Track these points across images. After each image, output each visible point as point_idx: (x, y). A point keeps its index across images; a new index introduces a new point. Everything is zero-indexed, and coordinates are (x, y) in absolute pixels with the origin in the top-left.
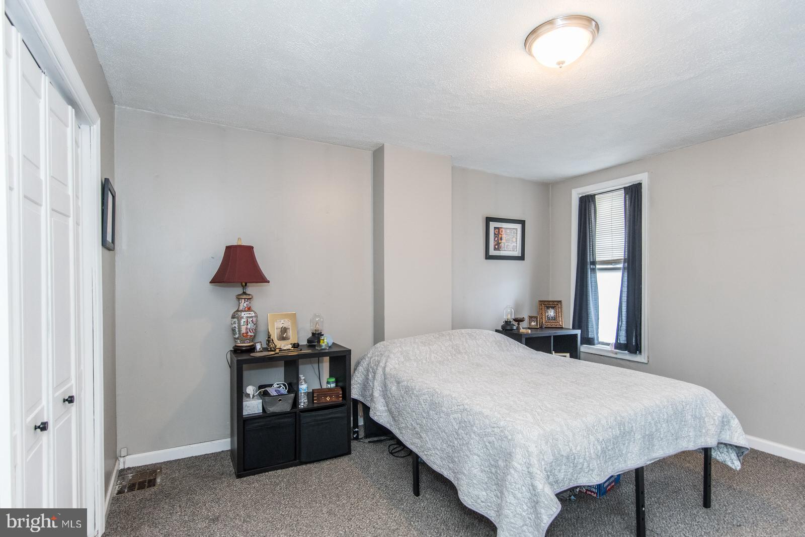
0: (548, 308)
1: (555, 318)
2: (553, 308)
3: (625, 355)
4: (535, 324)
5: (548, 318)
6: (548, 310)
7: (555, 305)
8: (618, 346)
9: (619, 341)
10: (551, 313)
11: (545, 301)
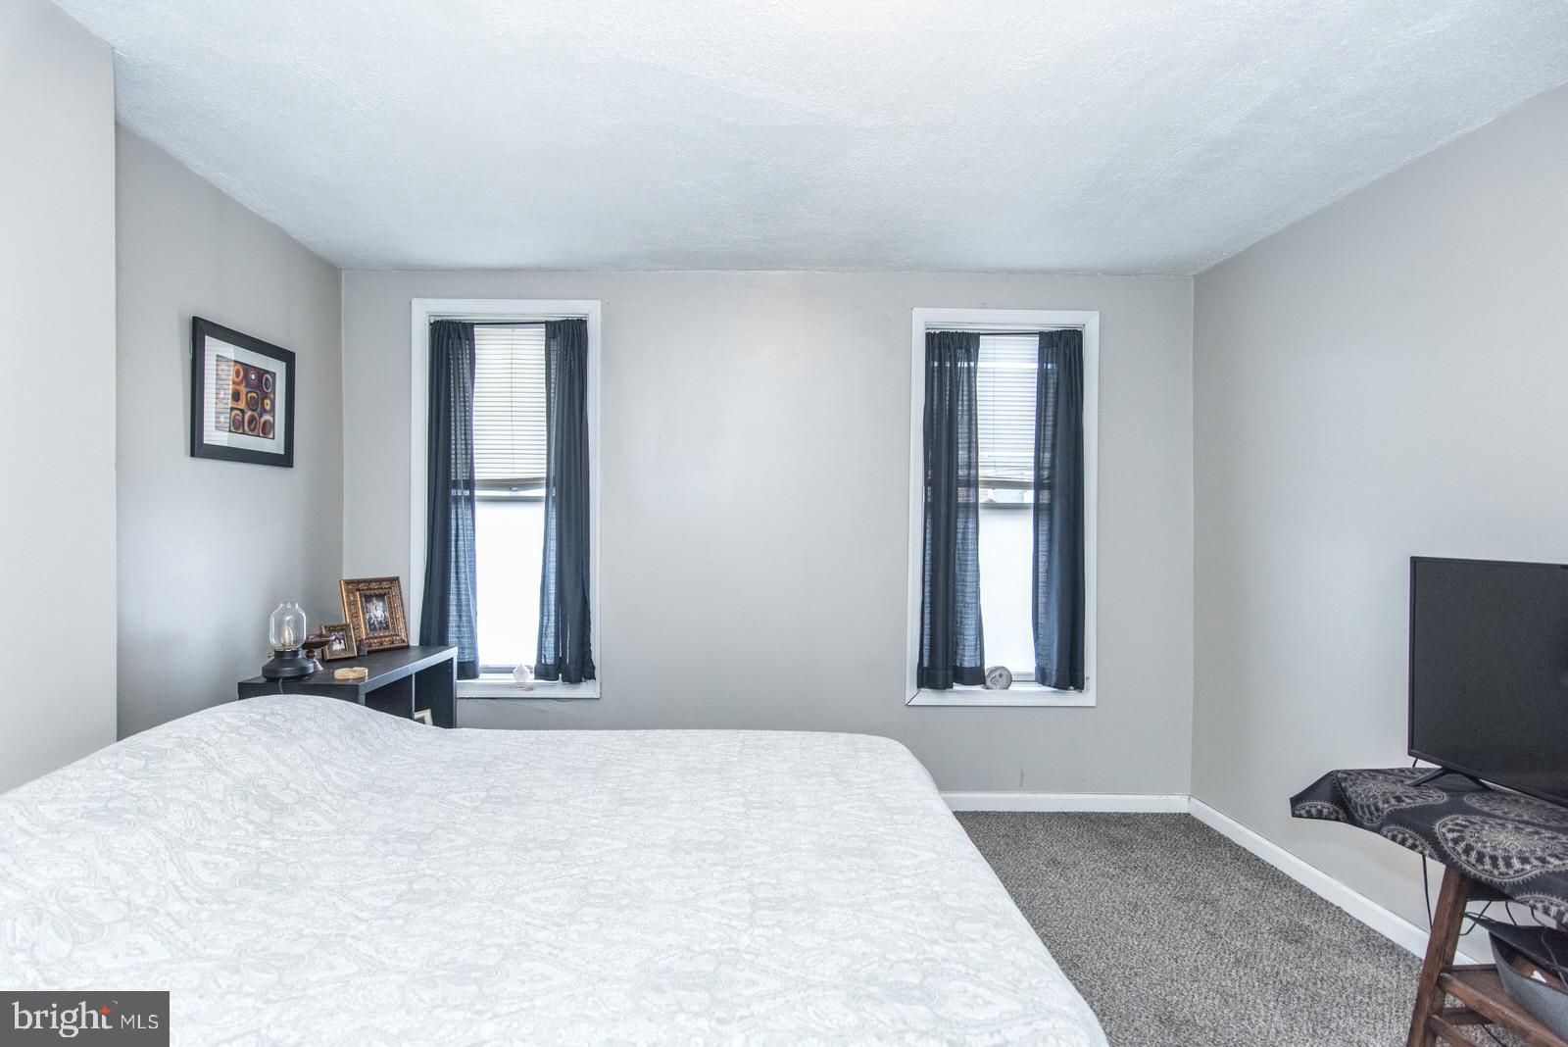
0: (368, 598)
1: (384, 626)
2: (380, 597)
3: (559, 689)
4: (342, 646)
5: (370, 625)
6: (369, 606)
7: (383, 589)
8: (544, 672)
9: (543, 661)
10: (378, 611)
11: (358, 582)
